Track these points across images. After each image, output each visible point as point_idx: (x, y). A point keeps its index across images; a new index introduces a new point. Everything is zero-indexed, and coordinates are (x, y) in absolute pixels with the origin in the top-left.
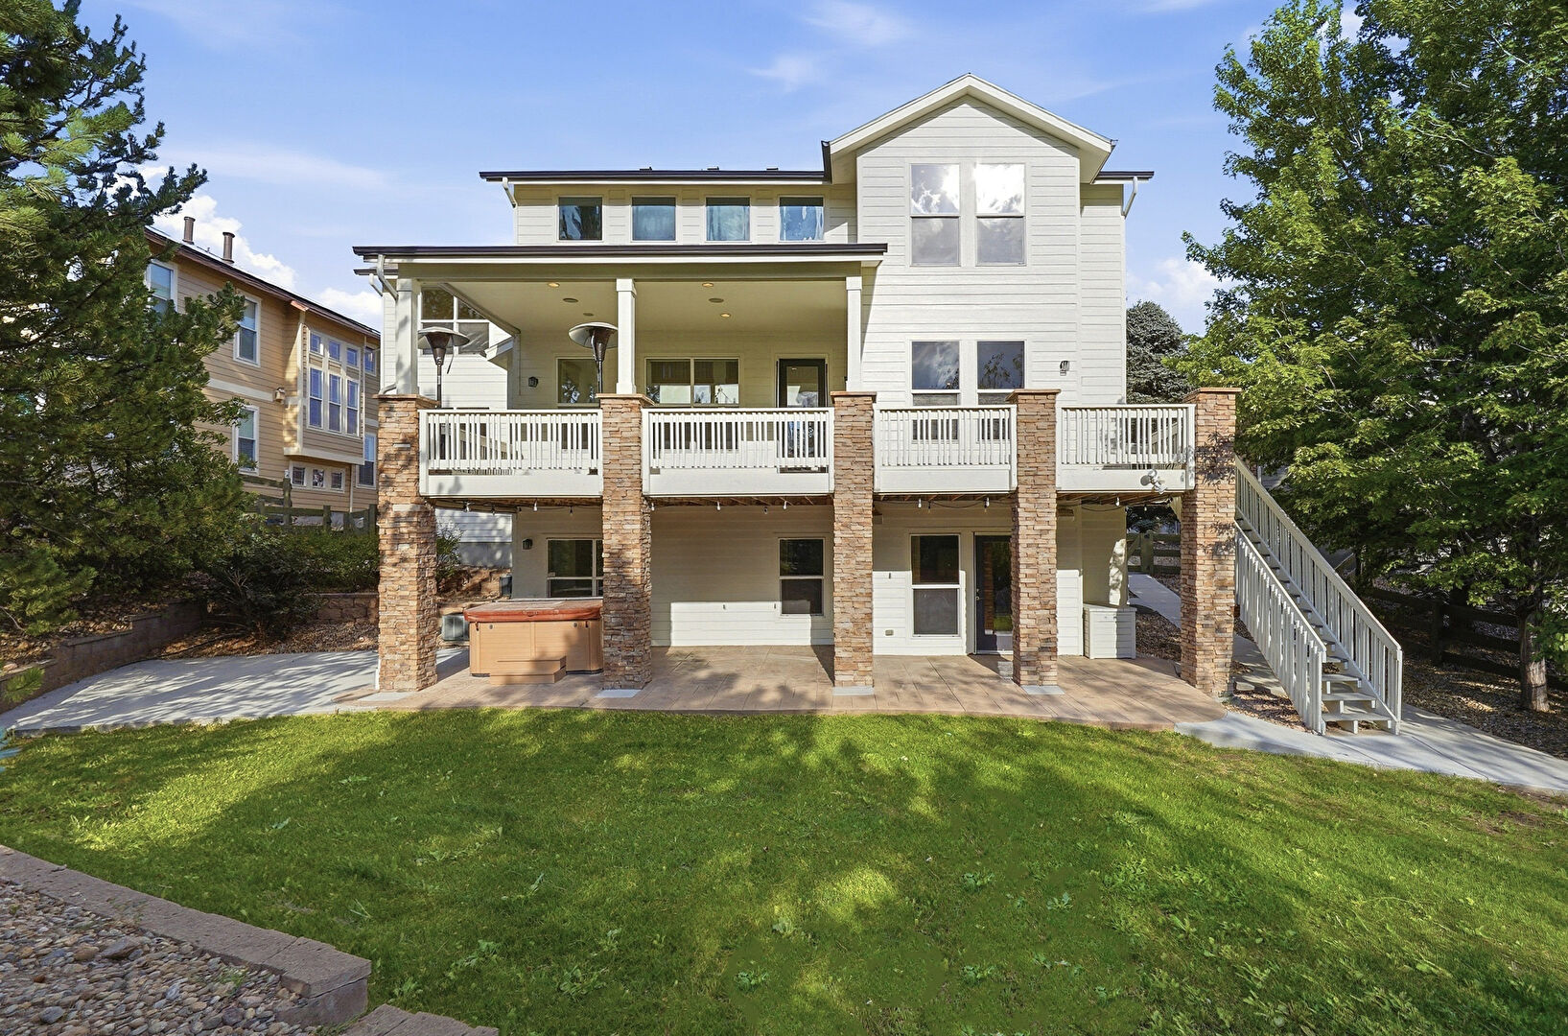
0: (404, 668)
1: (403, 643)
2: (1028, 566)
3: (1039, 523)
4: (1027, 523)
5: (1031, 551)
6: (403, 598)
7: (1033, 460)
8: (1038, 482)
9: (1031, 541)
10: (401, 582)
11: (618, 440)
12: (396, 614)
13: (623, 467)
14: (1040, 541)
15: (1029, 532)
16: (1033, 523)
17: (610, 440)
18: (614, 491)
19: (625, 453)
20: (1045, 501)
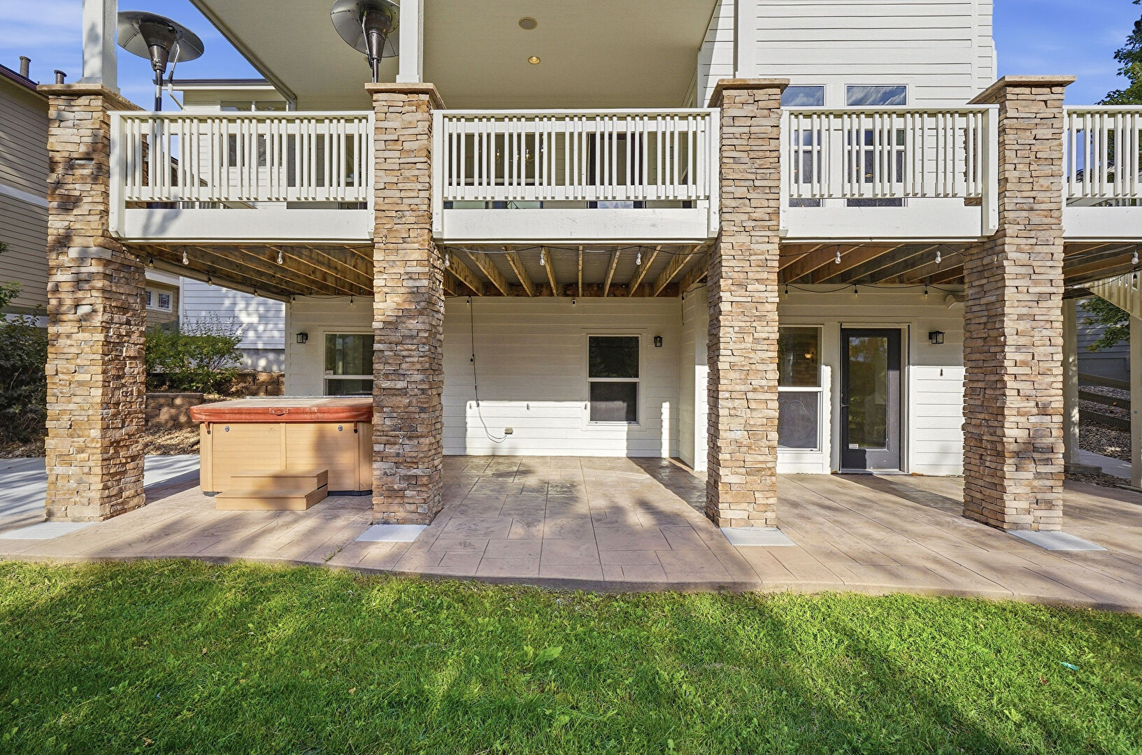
0: (81, 488)
1: (81, 451)
2: (1018, 348)
3: (1036, 283)
4: (1017, 283)
5: (1022, 326)
6: (81, 384)
7: (1029, 187)
8: (1035, 220)
9: (1025, 311)
10: (79, 361)
11: (397, 154)
12: (71, 406)
13: (403, 194)
14: (1036, 311)
15: (1020, 297)
16: (1028, 282)
17: (387, 154)
18: (390, 230)
19: (407, 173)
20: (1045, 249)
